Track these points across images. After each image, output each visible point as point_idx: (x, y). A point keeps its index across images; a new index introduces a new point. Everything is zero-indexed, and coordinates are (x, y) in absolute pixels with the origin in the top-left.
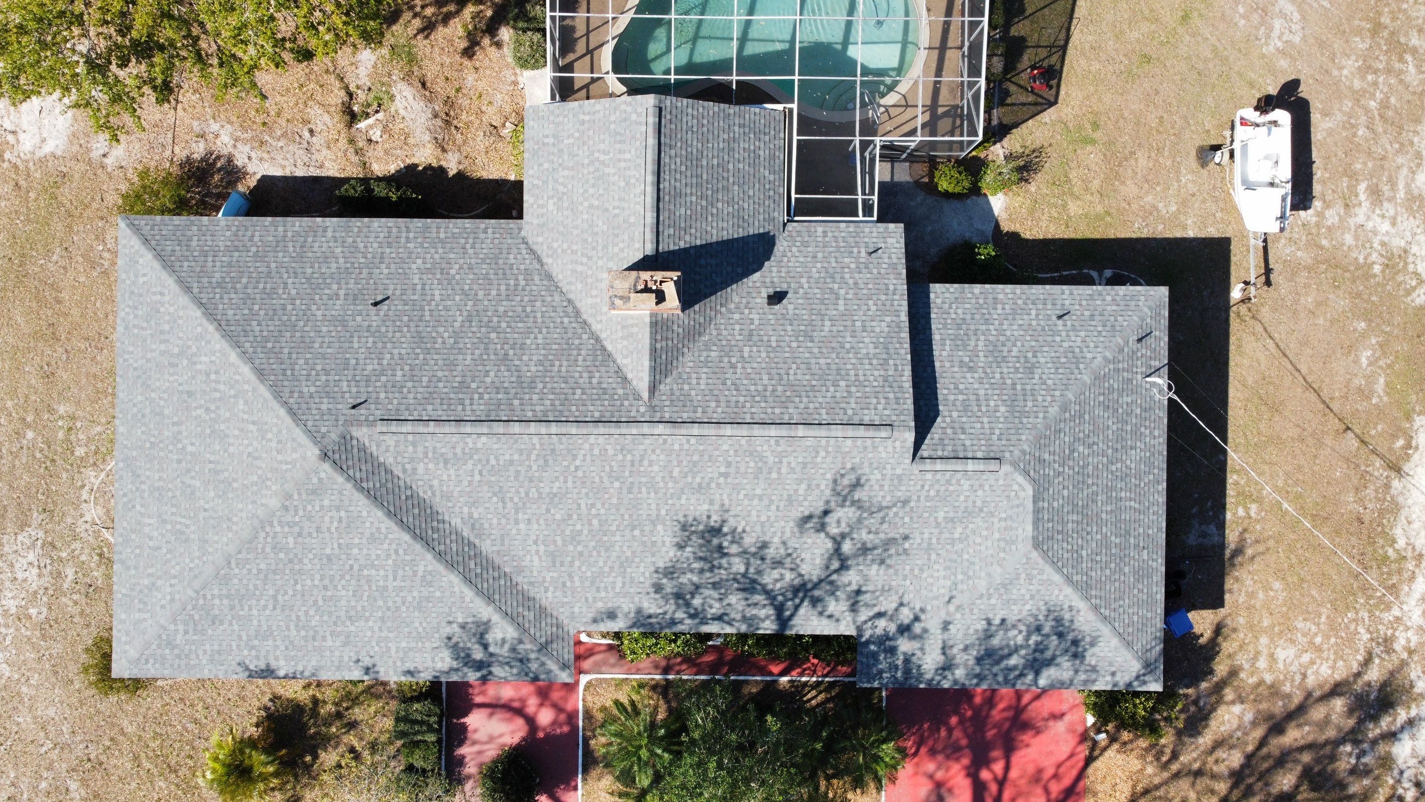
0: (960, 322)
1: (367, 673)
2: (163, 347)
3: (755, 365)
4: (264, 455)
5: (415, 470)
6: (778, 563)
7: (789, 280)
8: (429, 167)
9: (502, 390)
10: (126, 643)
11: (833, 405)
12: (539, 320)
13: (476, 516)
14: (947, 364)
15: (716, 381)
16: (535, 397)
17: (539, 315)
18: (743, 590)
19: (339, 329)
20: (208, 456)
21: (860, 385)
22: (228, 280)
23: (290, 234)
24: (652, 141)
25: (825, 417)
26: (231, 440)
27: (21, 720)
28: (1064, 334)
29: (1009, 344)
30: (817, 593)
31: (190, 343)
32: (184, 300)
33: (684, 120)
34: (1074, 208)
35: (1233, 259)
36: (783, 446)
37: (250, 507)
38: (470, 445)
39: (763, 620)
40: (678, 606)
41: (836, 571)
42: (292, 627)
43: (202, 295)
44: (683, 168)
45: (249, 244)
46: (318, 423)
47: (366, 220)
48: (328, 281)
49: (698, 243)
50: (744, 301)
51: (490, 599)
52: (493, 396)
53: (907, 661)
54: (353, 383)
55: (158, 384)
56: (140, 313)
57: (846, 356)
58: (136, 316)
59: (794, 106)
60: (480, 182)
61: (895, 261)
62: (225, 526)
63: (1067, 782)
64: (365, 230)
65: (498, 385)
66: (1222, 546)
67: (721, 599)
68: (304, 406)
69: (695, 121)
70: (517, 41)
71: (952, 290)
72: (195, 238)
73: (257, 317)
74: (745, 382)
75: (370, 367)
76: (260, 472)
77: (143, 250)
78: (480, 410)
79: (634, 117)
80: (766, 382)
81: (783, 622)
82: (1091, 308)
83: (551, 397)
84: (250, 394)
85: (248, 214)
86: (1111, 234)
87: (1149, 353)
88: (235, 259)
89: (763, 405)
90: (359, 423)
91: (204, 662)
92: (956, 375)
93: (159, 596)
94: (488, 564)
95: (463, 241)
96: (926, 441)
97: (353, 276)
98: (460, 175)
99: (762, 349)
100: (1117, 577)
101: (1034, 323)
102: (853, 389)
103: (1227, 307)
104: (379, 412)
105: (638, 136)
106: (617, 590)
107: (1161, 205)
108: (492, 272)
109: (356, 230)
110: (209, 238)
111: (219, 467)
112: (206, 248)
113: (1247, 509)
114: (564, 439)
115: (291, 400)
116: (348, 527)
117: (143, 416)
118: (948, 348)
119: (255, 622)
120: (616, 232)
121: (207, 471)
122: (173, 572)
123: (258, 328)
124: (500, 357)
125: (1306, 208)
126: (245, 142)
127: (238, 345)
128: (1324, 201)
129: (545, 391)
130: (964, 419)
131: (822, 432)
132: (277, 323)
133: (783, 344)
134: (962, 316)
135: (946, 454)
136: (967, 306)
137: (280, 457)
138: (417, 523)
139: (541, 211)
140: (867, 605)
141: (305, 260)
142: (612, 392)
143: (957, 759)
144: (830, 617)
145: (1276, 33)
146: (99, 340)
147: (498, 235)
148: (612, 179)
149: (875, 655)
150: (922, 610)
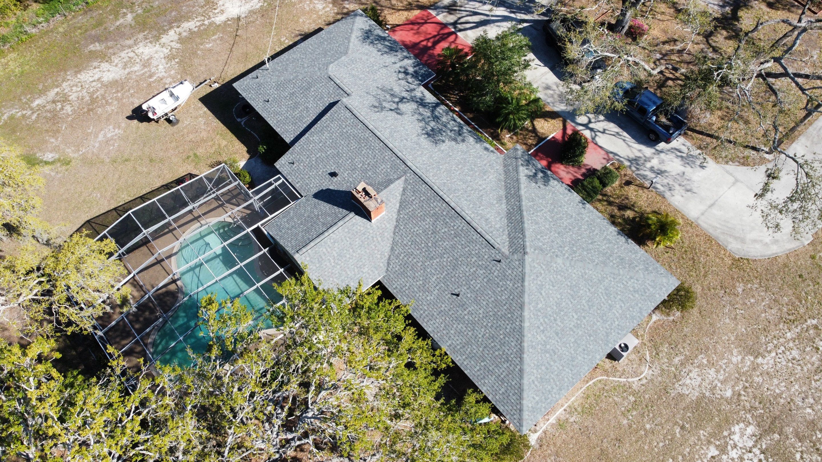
0: (294, 124)
1: (584, 203)
2: (552, 363)
3: (362, 159)
4: (548, 279)
5: (500, 228)
6: (421, 114)
7: (324, 177)
9: (445, 222)
10: (665, 287)
11: (354, 126)
12: (410, 236)
13: (495, 202)
15: (378, 164)
16: (437, 210)
17: (408, 238)
18: (439, 119)
19: (479, 298)
20: (571, 305)
21: (340, 126)
22: (503, 360)
23: (464, 357)
24: (311, 245)
25: (360, 125)
26: (556, 299)
27: (743, 330)
28: (273, 96)
29: (289, 106)
30: (419, 100)
31: (539, 350)
32: (527, 368)
33: (294, 244)
34: (224, 143)
35: (205, 94)
37: (570, 271)
38: (473, 215)
39: (442, 109)
40: (463, 133)
41: (407, 99)
42: (595, 233)
43: (518, 362)
44: (313, 230)
45: (482, 368)
46: (517, 267)
48: (467, 322)
49: (336, 207)
50: (343, 183)
51: (518, 180)
52: (450, 222)
53: (415, 67)
54: (492, 271)
55: (567, 353)
56: (549, 387)
57: (335, 138)
58: (552, 388)
62: (586, 276)
63: (411, 26)
64: (436, 331)
65: (445, 225)
67: (448, 123)
68: (517, 278)
69: (292, 241)
71: (285, 136)
72: (501, 392)
73: (505, 333)
74: (370, 156)
75: (481, 272)
76: (555, 276)
77: (525, 408)
78: (458, 221)
79: (307, 259)
80: (365, 151)
81: (437, 105)
82: (257, 97)
83: (432, 205)
84: (533, 304)
86: (224, 128)
87: (259, 74)
88: (493, 367)
89: (373, 144)
90: (503, 254)
92: (313, 110)
93: (636, 285)
94: (507, 188)
95: (407, 292)
97: (456, 315)
99: (355, 162)
101: (276, 106)
102: (344, 126)
103: (223, 85)
104: (493, 252)
105: (314, 251)
106: (475, 150)
107: (202, 123)
108: (408, 269)
109: (439, 334)
110: (495, 387)
111: (570, 297)
112: (500, 383)
115: (519, 285)
116: (541, 233)
117: (584, 350)
118: (306, 119)
119: (607, 245)
120: (355, 234)
121: (576, 301)
122: (622, 286)
123: (508, 327)
124: (435, 234)
127: (521, 327)
129: (432, 209)
131: (366, 122)
132: (499, 323)
133: (348, 158)
134: (292, 126)
135: (341, 90)
136: (286, 127)
137: (542, 272)
138: (517, 214)
139: (371, 273)
140: (409, 87)
141: (467, 340)
142: (412, 189)
143: (433, 53)
144: (423, 94)
145: (113, 134)
146: (584, 431)
147: (394, 282)
148: (338, 251)
149: (421, 76)
150: (395, 72)
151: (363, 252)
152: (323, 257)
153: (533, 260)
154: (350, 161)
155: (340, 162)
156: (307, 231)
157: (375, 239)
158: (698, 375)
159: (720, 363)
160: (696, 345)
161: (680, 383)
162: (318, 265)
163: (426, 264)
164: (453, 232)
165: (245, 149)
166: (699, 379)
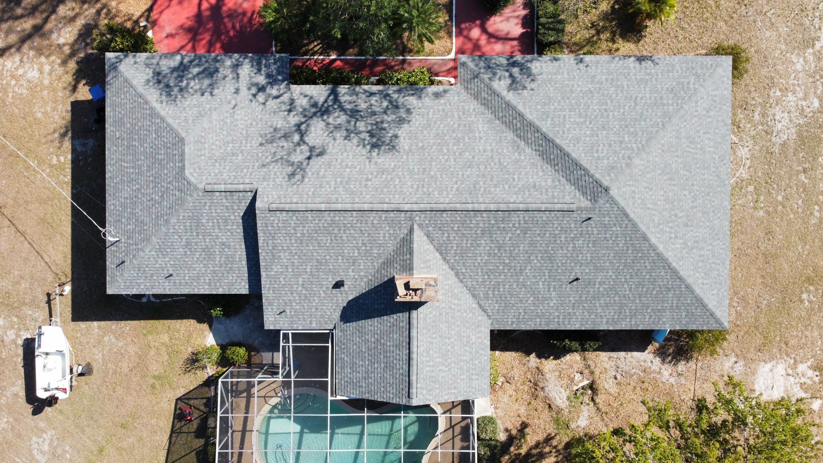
0: (230, 272)
1: (582, 59)
2: (702, 252)
3: (351, 245)
4: (642, 189)
5: (553, 181)
6: (338, 127)
7: (332, 295)
8: (547, 358)
9: (501, 229)
10: (724, 76)
11: (304, 222)
12: (479, 270)
13: (517, 154)
14: (237, 247)
15: (374, 235)
16: (481, 225)
17: (480, 274)
18: (358, 111)
19: (599, 265)
20: (676, 189)
21: (288, 234)
22: (664, 293)
23: (628, 320)
24: (414, 378)
25: (309, 215)
26: (662, 198)
27: (786, 29)
28: (169, 265)
29: (201, 259)
30: (313, 110)
31: (686, 255)
32: (690, 281)
33: (394, 390)
34: (165, 338)
35: (70, 309)
36: (333, 198)
37: (651, 159)
38: (520, 196)
39: (345, 93)
40: (396, 101)
41: (302, 123)
42: (625, 86)
43: (679, 283)
44: (395, 362)
45: (652, 314)
46: (611, 209)
47: (583, 329)
48: (605, 293)
49: (385, 317)
50: (358, 283)
51: (508, 104)
52: (506, 226)
53: (259, 70)
54: (590, 233)
55: (705, 231)
56: (716, 272)
57: (297, 251)
58: (718, 270)
59: (330, 398)
60: (516, 350)
61: (269, 307)
62: (666, 147)
64: (584, 323)
65: (504, 232)
66: (73, 138)
67: (371, 105)
68: (619, 219)
69: (388, 389)
70: (495, 433)
71: (236, 290)
72: (683, 317)
73: (647, 271)
74: (357, 235)
75: (581, 242)
76: (645, 179)
77: (714, 309)
78: (514, 217)
79: (424, 392)
80: (344, 235)
81: (334, 93)
82: (152, 281)
83: (472, 225)
84: (651, 226)
85: (652, 331)
86: (143, 323)
87: (118, 254)
88: (660, 305)
89: (346, 222)
90: (586, 209)
91: (678, 66)
92: (232, 240)
93: (704, 105)
94: (509, 125)
95: (526, 317)
96: (249, 201)
97: (590, 296)
98: (528, 354)
99: (347, 255)
100: (134, 121)
101: (186, 272)
102: (292, 232)
103: (73, 280)
104: (575, 215)
105: (422, 381)
106: (432, 110)
107: (114, 340)
108: (508, 299)
109: (589, 323)
110: (676, 317)
111: (669, 182)
112: (677, 311)
113: (58, 160)
114: (464, 201)
115: (626, 222)
116: (592, 147)
117: (714, 211)
118: (238, 256)
119: (648, 89)
120: (435, 324)
121: (676, 180)
122: (696, 119)
123: (647, 264)
124: (502, 248)
125: (27, 340)
126: (654, 372)
127: (658, 255)
128: (16, 344)
129: (475, 229)
130: (227, 214)
131: (310, 206)
132: (636, 268)
133: (335, 258)
134: (230, 275)
135: (237, 194)
136: (226, 281)
137: (633, 188)
138: (551, 149)
139: (479, 335)
140: (285, 103)
141: (619, 305)
142: (436, 229)
143: (230, 9)
144: (306, 96)
145: (47, 442)
146: (740, 254)
147: (505, 320)
148: (437, 355)
149: (279, 73)
150: (251, 101)
151: (456, 329)
152: (434, 375)
153: (619, 188)
154: (340, 257)
155: (331, 267)
156: (389, 366)
157: (453, 306)
158: (783, 112)
159: (791, 82)
160: (761, 85)
161: (775, 134)
162: (437, 386)
163: (521, 280)
164: (518, 232)
165: (193, 322)
166: (786, 115)
